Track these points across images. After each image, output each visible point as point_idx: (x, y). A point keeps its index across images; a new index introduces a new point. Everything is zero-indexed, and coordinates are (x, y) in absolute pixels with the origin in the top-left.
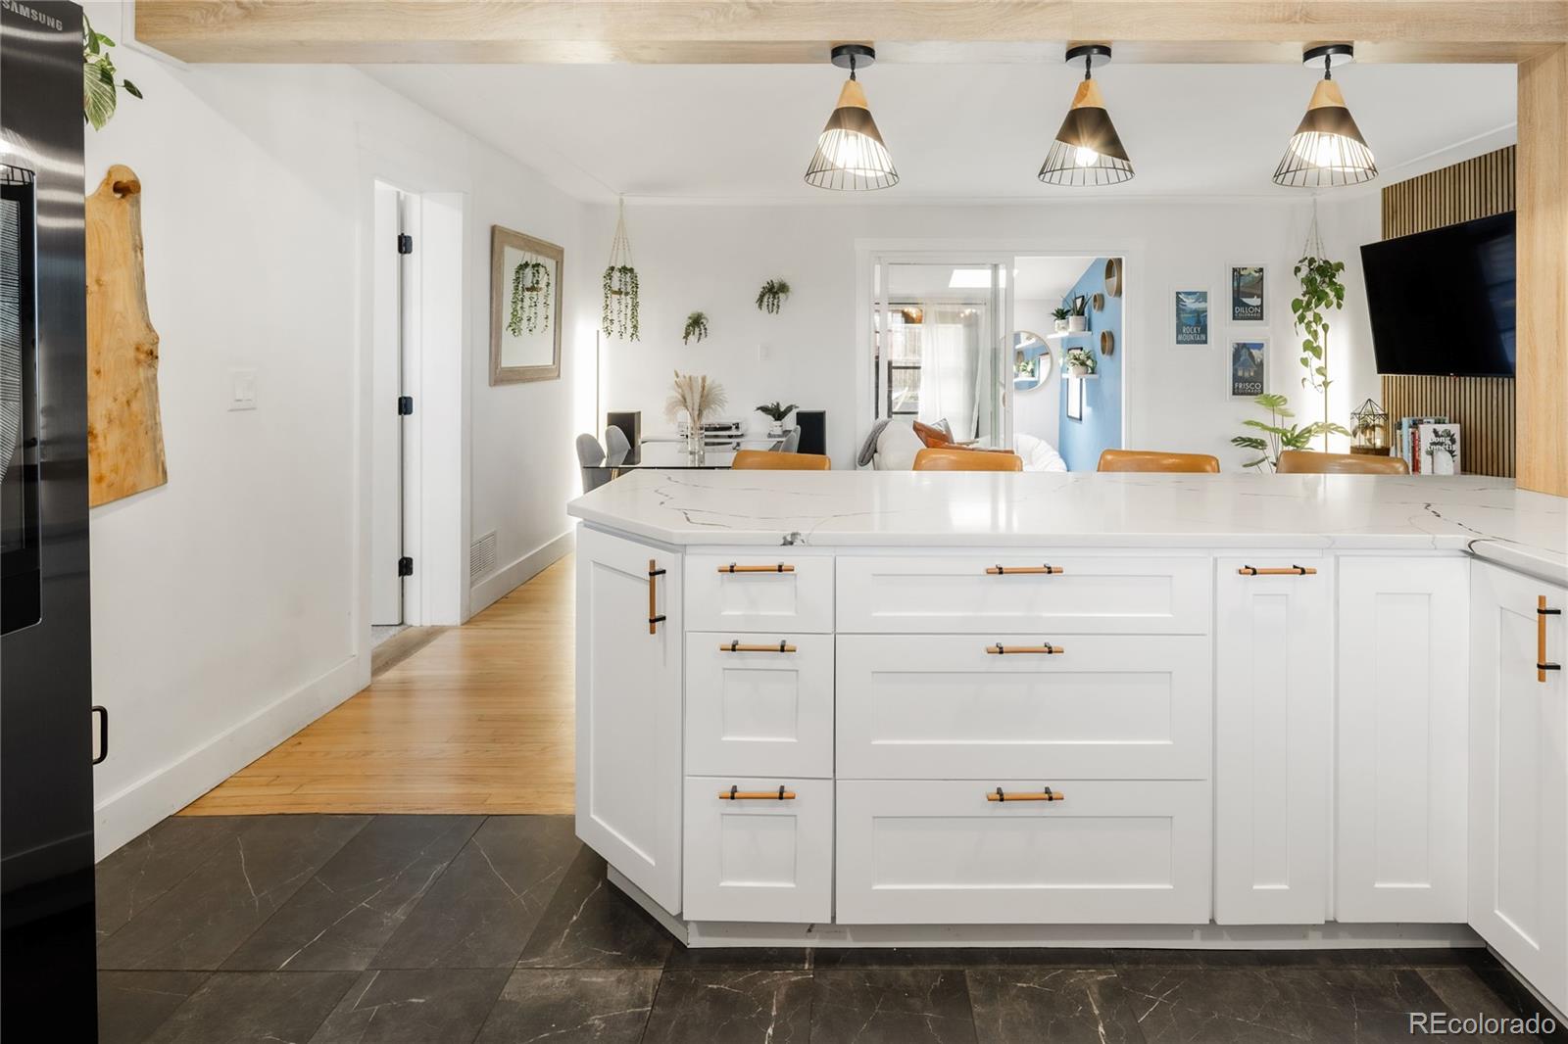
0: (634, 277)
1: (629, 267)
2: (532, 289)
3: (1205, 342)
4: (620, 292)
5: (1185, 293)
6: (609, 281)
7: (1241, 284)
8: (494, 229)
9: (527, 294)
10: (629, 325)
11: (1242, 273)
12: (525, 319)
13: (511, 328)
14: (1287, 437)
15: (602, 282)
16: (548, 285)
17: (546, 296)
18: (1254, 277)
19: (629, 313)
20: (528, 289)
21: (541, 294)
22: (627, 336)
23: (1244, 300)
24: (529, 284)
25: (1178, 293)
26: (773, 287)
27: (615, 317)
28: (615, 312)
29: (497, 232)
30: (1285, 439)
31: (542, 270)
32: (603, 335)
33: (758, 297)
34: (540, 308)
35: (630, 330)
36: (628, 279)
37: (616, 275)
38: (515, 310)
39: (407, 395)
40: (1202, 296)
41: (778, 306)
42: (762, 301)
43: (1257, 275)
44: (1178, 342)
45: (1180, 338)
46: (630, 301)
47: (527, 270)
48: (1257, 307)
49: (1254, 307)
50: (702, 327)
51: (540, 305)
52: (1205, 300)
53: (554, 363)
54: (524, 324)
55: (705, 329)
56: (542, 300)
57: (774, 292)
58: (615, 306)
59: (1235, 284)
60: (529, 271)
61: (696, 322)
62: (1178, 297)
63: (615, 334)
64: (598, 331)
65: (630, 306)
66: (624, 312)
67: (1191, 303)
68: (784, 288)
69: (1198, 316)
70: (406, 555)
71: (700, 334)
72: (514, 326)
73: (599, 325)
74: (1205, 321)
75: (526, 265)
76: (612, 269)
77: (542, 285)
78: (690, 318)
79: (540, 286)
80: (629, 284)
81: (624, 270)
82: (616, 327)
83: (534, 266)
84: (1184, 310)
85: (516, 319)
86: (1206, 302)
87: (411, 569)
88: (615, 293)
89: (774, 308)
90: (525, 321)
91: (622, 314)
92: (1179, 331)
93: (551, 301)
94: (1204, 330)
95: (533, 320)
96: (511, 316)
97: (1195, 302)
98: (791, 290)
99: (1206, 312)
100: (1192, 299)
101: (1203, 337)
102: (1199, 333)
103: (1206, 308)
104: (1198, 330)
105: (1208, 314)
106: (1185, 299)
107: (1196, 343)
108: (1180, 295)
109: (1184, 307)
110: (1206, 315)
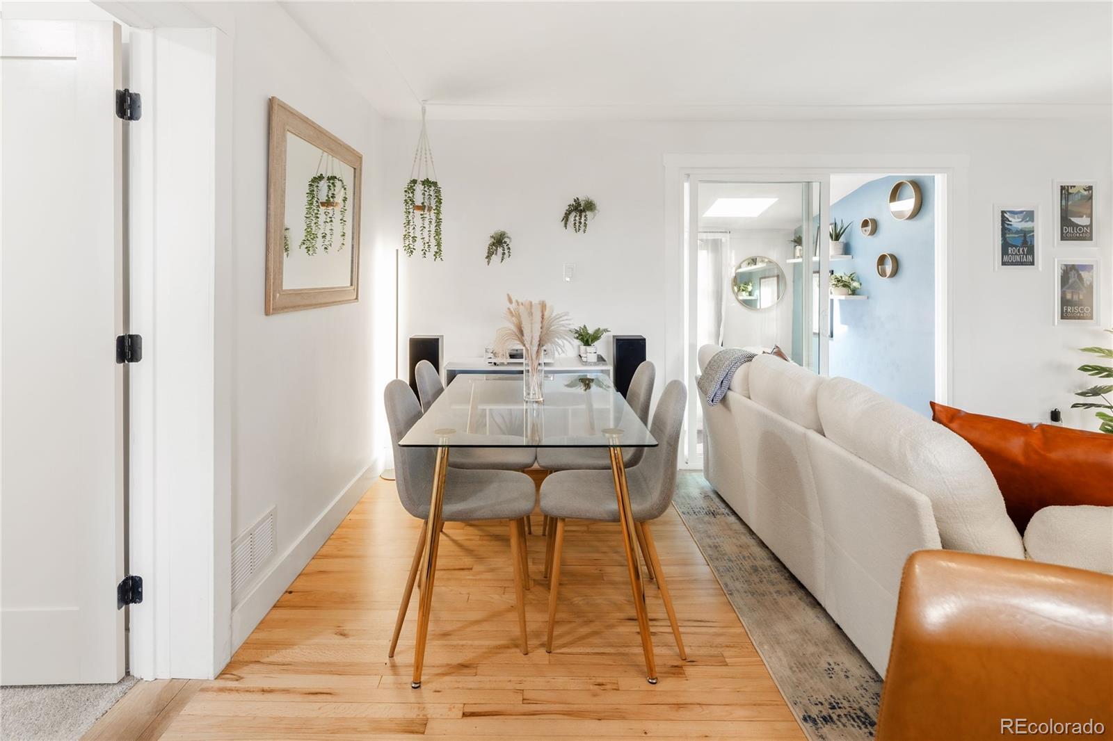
0: (438, 192)
1: (431, 179)
2: (328, 203)
3: (1032, 263)
4: (422, 208)
5: (1009, 212)
6: (411, 195)
7: (1069, 203)
8: (271, 104)
9: (322, 209)
10: (433, 243)
11: (1071, 191)
12: (320, 236)
13: (305, 246)
15: (403, 197)
16: (345, 200)
17: (343, 211)
18: (1083, 195)
19: (433, 228)
20: (323, 204)
21: (338, 209)
22: (430, 255)
23: (1073, 219)
24: (323, 198)
25: (1003, 212)
26: (579, 205)
27: (418, 234)
28: (418, 229)
29: (276, 107)
31: (338, 184)
32: (403, 254)
33: (563, 215)
34: (336, 225)
35: (434, 249)
36: (432, 193)
37: (419, 188)
38: (309, 226)
39: (132, 332)
40: (1029, 216)
41: (585, 225)
42: (567, 220)
43: (1086, 193)
44: (1004, 264)
45: (1006, 258)
46: (433, 216)
47: (323, 181)
48: (1086, 227)
49: (1083, 227)
50: (506, 247)
51: (337, 220)
52: (1032, 220)
53: (351, 285)
54: (319, 242)
55: (509, 248)
56: (338, 216)
57: (580, 209)
58: (417, 221)
59: (1064, 203)
60: (323, 184)
61: (499, 241)
62: (1003, 217)
63: (418, 253)
64: (397, 250)
65: (433, 222)
66: (427, 229)
67: (1016, 223)
68: (590, 206)
69: (1025, 236)
70: (133, 573)
71: (504, 254)
72: (308, 244)
73: (399, 244)
74: (1032, 241)
75: (321, 177)
76: (414, 182)
77: (339, 199)
78: (492, 237)
79: (336, 200)
80: (432, 198)
81: (427, 183)
82: (419, 245)
83: (329, 179)
84: (1010, 230)
85: (310, 237)
86: (1033, 221)
87: (141, 593)
88: (418, 208)
89: (580, 227)
90: (320, 240)
91: (426, 231)
92: (1004, 252)
93: (349, 216)
94: (1031, 251)
95: (328, 237)
96: (304, 233)
97: (1021, 221)
98: (598, 208)
99: (1033, 231)
100: (1018, 218)
101: (1030, 258)
102: (1024, 254)
103: (1033, 227)
104: (1023, 251)
105: (1035, 234)
106: (1010, 219)
107: (1022, 265)
108: (1005, 215)
109: (1009, 227)
110: (1033, 235)
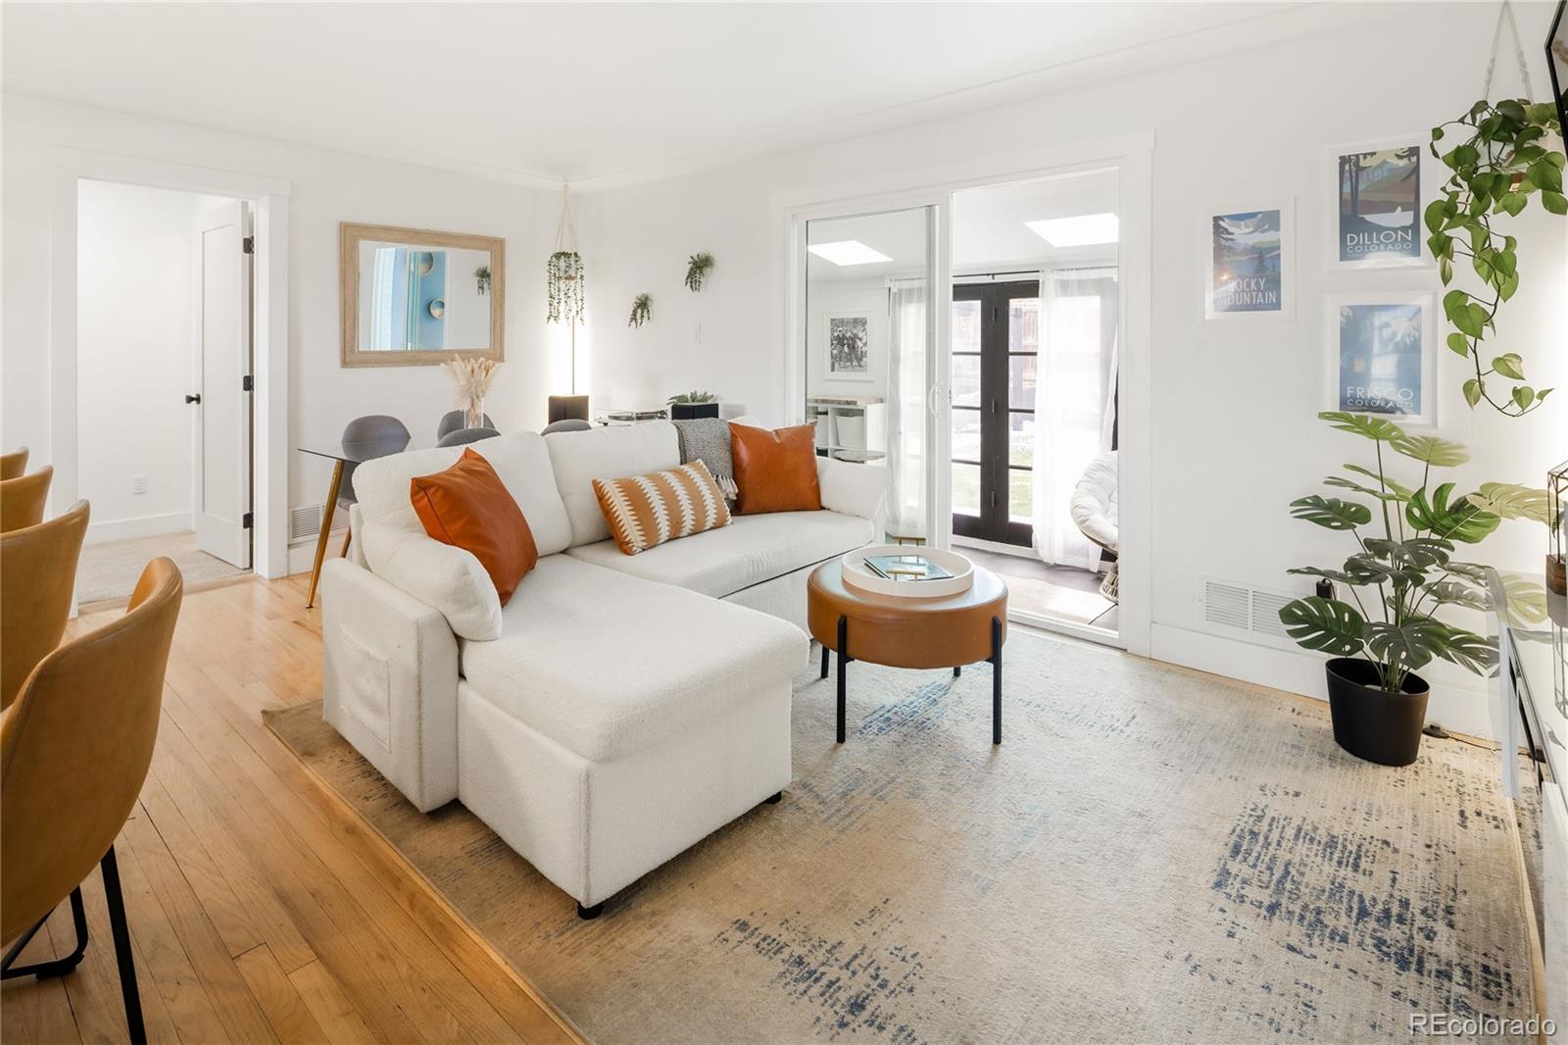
3: (1277, 306)
5: (1228, 217)
7: (1361, 188)
11: (1362, 163)
14: (1423, 509)
18: (1394, 170)
23: (1368, 218)
25: (1217, 219)
26: (696, 261)
29: (344, 228)
30: (1417, 512)
40: (1270, 220)
41: (700, 283)
43: (1405, 161)
44: (1220, 310)
45: (1223, 301)
48: (1404, 229)
49: (1395, 230)
50: (645, 309)
52: (1276, 227)
55: (648, 311)
57: (700, 266)
59: (1347, 188)
61: (643, 304)
62: (1216, 226)
67: (1243, 236)
68: (708, 262)
69: (1261, 258)
71: (643, 316)
74: (1276, 266)
78: (631, 300)
84: (1230, 249)
86: (1278, 229)
89: (696, 285)
94: (1275, 283)
97: (1251, 233)
98: (716, 263)
99: (1278, 248)
100: (1247, 226)
101: (1271, 296)
102: (1259, 290)
103: (1279, 241)
104: (1257, 283)
105: (1282, 251)
106: (1230, 230)
107: (1255, 310)
108: (1221, 222)
109: (1229, 243)
110: (1279, 255)
